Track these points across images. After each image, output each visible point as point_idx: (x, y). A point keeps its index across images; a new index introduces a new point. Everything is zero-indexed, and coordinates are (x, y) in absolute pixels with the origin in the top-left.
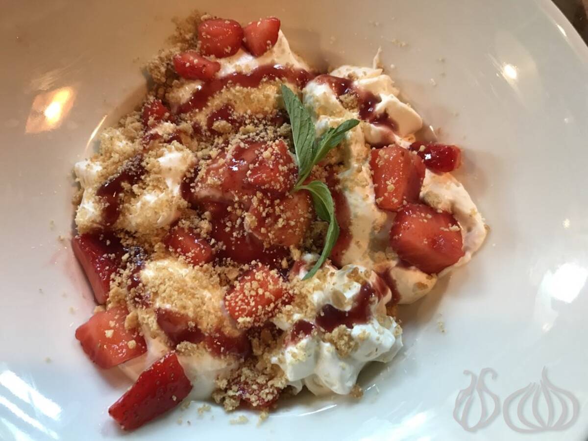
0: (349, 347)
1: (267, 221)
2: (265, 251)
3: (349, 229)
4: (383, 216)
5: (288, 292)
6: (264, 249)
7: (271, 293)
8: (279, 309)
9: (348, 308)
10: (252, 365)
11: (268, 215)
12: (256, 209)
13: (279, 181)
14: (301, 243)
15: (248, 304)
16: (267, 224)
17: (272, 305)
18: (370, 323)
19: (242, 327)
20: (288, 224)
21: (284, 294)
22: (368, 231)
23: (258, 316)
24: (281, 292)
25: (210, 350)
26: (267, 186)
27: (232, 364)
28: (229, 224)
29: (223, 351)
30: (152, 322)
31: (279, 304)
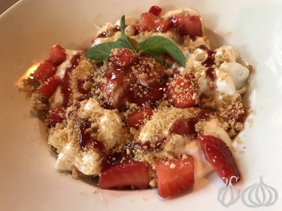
7: (185, 80)
8: (195, 81)
11: (145, 68)
14: (165, 68)
15: (186, 92)
16: (149, 71)
20: (153, 64)
23: (195, 91)
24: (187, 76)
25: (204, 120)
28: (139, 94)
29: (207, 115)
31: (192, 80)
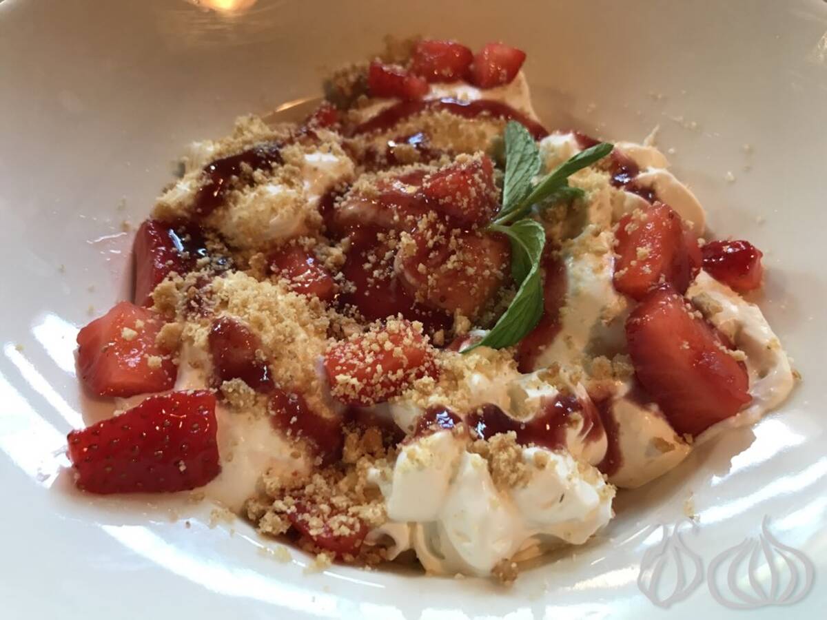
0: (513, 471)
1: (432, 255)
3: (559, 312)
4: (621, 301)
5: (433, 363)
7: (404, 353)
8: (410, 383)
9: (526, 419)
11: (437, 246)
12: (422, 235)
15: (362, 360)
16: (430, 259)
17: (400, 372)
18: (560, 453)
19: (338, 395)
20: (463, 270)
21: (424, 362)
22: (590, 322)
23: (372, 385)
24: (422, 358)
25: (273, 413)
26: (448, 199)
28: (372, 258)
29: (294, 423)
30: (200, 334)
31: (411, 374)
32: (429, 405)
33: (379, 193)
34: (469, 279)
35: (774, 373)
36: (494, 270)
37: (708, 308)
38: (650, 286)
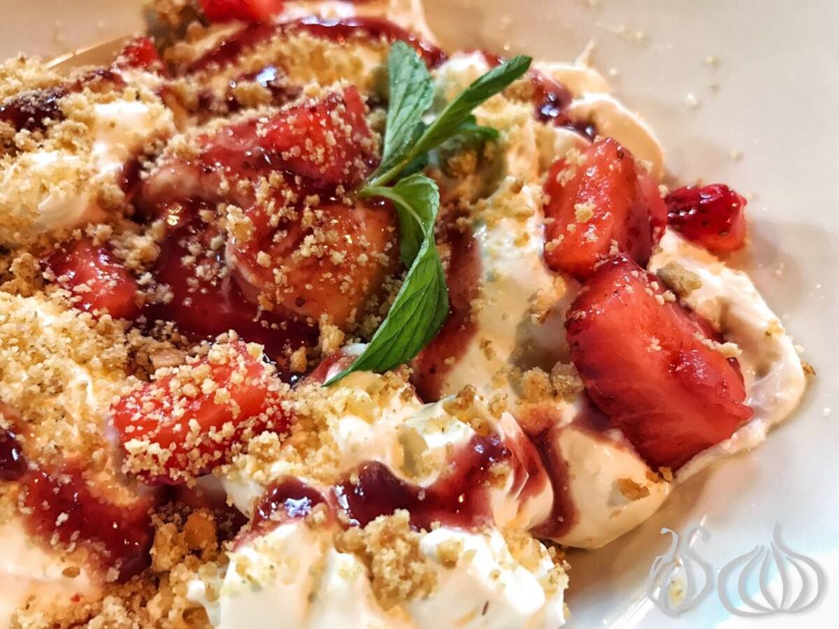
0: (405, 577)
1: (277, 238)
2: (261, 319)
3: (470, 307)
4: (556, 284)
5: (279, 405)
6: (259, 314)
7: (233, 396)
8: (245, 443)
9: (426, 482)
10: (138, 599)
11: (284, 224)
12: (261, 208)
13: (323, 142)
14: (352, 319)
16: (276, 244)
17: (228, 428)
18: (480, 531)
19: (133, 471)
20: (326, 257)
21: (266, 407)
22: (515, 318)
23: (185, 451)
24: (263, 401)
25: (27, 511)
26: (294, 151)
27: (78, 573)
29: (62, 523)
32: (271, 479)
33: (199, 151)
34: (336, 269)
35: (777, 370)
36: (374, 253)
37: (681, 284)
38: (597, 261)
